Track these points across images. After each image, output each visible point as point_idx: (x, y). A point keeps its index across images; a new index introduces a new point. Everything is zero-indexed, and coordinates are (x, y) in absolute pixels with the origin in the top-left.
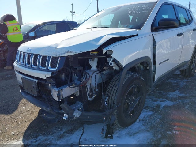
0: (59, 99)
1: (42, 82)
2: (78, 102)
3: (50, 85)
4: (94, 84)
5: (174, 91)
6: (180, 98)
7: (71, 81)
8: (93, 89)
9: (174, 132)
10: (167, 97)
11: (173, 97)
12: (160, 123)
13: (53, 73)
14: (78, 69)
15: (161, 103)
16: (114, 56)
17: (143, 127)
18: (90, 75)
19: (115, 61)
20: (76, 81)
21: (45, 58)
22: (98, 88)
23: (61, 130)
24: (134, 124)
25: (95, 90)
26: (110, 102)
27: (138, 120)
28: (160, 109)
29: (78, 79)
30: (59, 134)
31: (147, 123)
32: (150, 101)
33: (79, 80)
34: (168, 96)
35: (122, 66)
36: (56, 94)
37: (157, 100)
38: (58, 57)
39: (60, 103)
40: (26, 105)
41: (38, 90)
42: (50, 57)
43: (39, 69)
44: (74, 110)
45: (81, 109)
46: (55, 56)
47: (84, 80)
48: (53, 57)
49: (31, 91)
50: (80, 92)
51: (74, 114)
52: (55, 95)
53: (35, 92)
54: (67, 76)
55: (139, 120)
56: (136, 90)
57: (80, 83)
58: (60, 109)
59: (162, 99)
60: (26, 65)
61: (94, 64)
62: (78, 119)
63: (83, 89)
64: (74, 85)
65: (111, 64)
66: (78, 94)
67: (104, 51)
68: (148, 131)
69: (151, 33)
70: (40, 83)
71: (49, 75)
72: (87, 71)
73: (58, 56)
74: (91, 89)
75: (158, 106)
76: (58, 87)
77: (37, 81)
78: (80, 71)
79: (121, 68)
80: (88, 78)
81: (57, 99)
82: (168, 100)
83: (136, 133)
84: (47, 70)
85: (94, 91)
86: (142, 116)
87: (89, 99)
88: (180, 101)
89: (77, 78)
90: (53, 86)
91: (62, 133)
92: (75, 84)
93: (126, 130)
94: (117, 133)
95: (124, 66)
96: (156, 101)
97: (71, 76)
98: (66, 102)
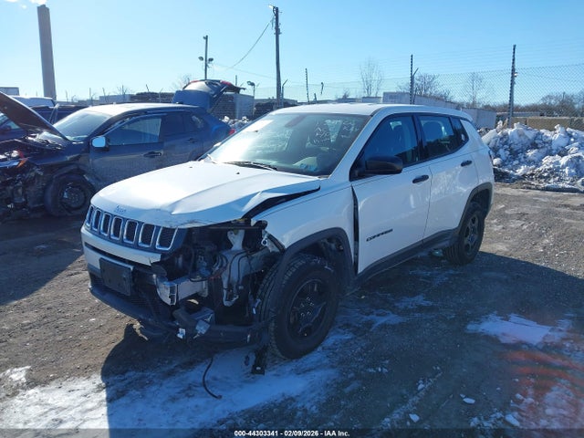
0: (172, 301)
1: (141, 270)
2: (206, 309)
3: (154, 276)
4: (235, 277)
5: (415, 294)
6: (420, 309)
7: (195, 269)
8: (234, 286)
9: (380, 370)
10: (394, 307)
11: (406, 307)
12: (360, 354)
13: (163, 254)
14: (208, 249)
15: (378, 317)
16: (269, 230)
17: (326, 361)
18: (229, 261)
19: (270, 237)
20: (203, 271)
21: (149, 228)
22: (242, 285)
23: (171, 363)
24: (310, 355)
25: (237, 287)
26: (263, 308)
27: (320, 349)
28: (371, 330)
29: (207, 267)
30: (166, 369)
31: (337, 354)
32: (357, 314)
33: (209, 268)
34: (396, 304)
35: (283, 246)
36: (168, 293)
37: (372, 313)
38: (174, 230)
39: (172, 308)
40: (94, 316)
41: (132, 285)
42: (159, 227)
43: (137, 247)
44: (197, 321)
45: (209, 319)
46: (168, 226)
47: (217, 268)
48: (165, 229)
49: (119, 285)
50: (210, 289)
51: (197, 328)
52: (164, 293)
53: (127, 289)
54: (187, 259)
55: (323, 348)
56: (315, 289)
57: (209, 273)
58: (173, 319)
59: (381, 311)
60: (100, 233)
61: (237, 241)
62: (202, 336)
63: (215, 285)
64: (199, 278)
65: (265, 243)
66: (206, 294)
67: (253, 222)
68: (332, 367)
69: (350, 184)
70: (137, 271)
71: (157, 258)
72: (224, 253)
73: (174, 227)
74: (230, 285)
75: (369, 324)
76: (170, 280)
77: (132, 268)
78: (211, 253)
79: (283, 250)
80: (224, 265)
81: (168, 301)
82: (393, 313)
83: (310, 370)
84: (154, 250)
85: (235, 289)
86: (329, 341)
87: (226, 303)
88: (417, 315)
89: (205, 264)
90: (162, 278)
91: (172, 367)
92: (201, 275)
93: (293, 365)
94: (274, 369)
95: (286, 247)
96: (368, 315)
97: (195, 261)
98: (183, 308)
